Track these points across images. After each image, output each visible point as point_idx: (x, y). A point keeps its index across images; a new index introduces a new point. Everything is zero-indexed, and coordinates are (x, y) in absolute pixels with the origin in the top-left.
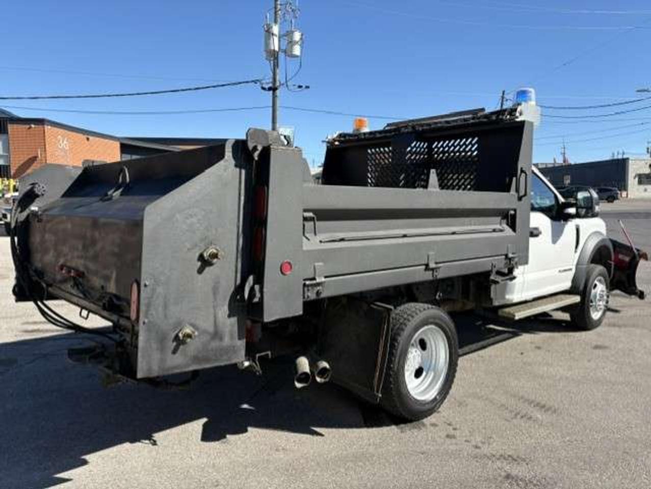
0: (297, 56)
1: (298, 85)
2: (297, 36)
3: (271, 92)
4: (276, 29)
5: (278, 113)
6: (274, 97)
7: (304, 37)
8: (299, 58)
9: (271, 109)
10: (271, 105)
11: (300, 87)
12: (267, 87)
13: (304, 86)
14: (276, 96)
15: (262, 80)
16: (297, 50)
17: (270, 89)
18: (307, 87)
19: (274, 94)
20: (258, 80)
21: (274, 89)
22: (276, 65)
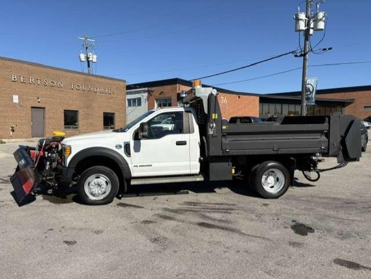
0: (322, 30)
1: (322, 48)
2: (321, 15)
3: (302, 57)
4: (302, 16)
5: (307, 71)
6: (305, 60)
7: (326, 14)
8: (324, 31)
9: (302, 69)
10: (302, 66)
11: (324, 49)
12: (298, 54)
13: (327, 49)
14: (306, 59)
15: (296, 51)
16: (321, 25)
17: (301, 56)
18: (330, 49)
19: (304, 58)
20: (293, 52)
21: (304, 55)
22: (307, 39)
